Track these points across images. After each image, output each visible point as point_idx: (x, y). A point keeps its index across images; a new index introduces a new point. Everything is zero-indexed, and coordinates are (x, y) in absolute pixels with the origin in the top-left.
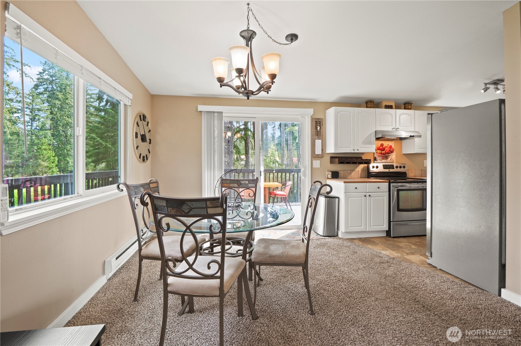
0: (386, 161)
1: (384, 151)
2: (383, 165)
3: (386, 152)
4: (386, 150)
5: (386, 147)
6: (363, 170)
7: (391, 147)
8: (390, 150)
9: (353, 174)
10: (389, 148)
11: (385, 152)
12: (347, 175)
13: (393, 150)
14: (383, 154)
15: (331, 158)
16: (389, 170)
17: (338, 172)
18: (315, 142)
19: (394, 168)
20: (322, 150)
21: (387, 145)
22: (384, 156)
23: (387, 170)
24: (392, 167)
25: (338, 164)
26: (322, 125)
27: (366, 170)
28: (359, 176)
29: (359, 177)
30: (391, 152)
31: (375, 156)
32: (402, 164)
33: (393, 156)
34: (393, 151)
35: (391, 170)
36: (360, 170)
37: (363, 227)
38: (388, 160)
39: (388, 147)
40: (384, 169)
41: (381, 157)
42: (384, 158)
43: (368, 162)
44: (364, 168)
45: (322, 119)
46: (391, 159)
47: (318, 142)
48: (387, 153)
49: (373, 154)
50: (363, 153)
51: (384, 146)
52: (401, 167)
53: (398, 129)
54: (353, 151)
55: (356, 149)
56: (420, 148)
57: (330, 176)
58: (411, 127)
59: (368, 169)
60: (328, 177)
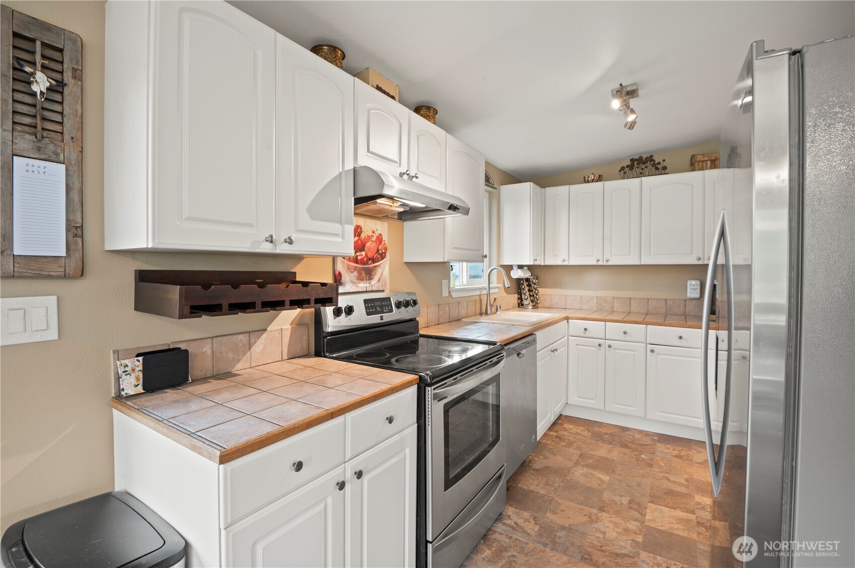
0: (368, 285)
1: (363, 253)
2: (366, 301)
3: (370, 255)
4: (369, 249)
5: (369, 238)
6: (299, 324)
7: (380, 239)
8: (378, 251)
9: (260, 345)
10: (376, 241)
11: (366, 255)
12: (231, 355)
13: (386, 249)
14: (362, 262)
15: (143, 277)
16: (382, 318)
17: (186, 351)
19: (391, 311)
20: (76, 230)
21: (370, 234)
22: (363, 268)
23: (375, 319)
24: (387, 305)
25: (182, 316)
27: (307, 325)
28: (285, 350)
29: (285, 357)
30: (381, 255)
31: (340, 267)
32: (408, 294)
33: (384, 269)
34: (385, 253)
35: (388, 317)
36: (288, 327)
38: (373, 282)
39: (374, 239)
40: (368, 314)
41: (355, 273)
42: (364, 274)
43: (306, 297)
44: (301, 317)
46: (379, 280)
48: (370, 259)
49: (331, 259)
50: (298, 258)
51: (363, 236)
52: (407, 304)
53: (417, 177)
54: (267, 248)
55: (280, 237)
56: (454, 248)
57: (131, 384)
58: (440, 180)
59: (318, 320)
60: (119, 390)
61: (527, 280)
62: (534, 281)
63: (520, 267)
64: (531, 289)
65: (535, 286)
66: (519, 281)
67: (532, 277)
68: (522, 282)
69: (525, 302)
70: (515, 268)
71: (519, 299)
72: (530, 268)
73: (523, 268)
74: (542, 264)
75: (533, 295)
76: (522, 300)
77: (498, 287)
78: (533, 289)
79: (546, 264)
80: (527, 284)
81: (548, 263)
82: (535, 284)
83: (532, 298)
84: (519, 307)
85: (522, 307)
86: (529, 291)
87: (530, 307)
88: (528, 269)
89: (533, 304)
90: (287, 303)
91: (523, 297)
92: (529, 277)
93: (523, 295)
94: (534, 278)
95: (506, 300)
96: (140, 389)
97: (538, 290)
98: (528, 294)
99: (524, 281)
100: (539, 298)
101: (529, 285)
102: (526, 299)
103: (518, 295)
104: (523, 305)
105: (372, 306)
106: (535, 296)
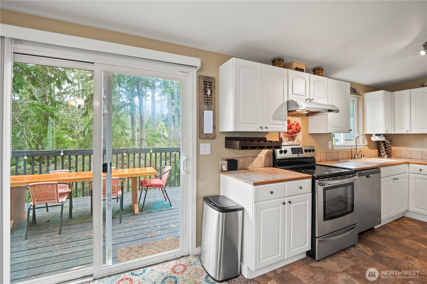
0: (293, 143)
1: (291, 130)
2: (292, 149)
3: (293, 131)
4: (293, 128)
5: (293, 124)
6: (267, 155)
7: (298, 124)
8: (297, 129)
9: (255, 161)
10: (296, 125)
11: (292, 131)
12: (247, 163)
13: (300, 128)
14: (290, 134)
15: (227, 139)
16: (298, 156)
17: (237, 160)
18: (203, 113)
19: (303, 153)
20: (214, 127)
21: (294, 122)
22: (291, 136)
23: (296, 156)
24: (301, 151)
25: (239, 149)
26: (214, 88)
27: (270, 156)
28: (263, 164)
29: (263, 166)
30: (298, 131)
31: (282, 136)
32: (311, 147)
33: (300, 136)
34: (300, 130)
35: (301, 155)
36: (264, 156)
37: (280, 254)
38: (295, 141)
39: (295, 124)
40: (293, 153)
41: (288, 138)
42: (291, 138)
43: (271, 146)
44: (268, 153)
45: (213, 79)
46: (297, 141)
47: (208, 115)
48: (293, 132)
49: (278, 133)
50: (267, 133)
51: (290, 123)
52: (310, 151)
53: (313, 100)
54: (260, 130)
55: (264, 127)
56: (333, 127)
57: (225, 168)
58: (325, 99)
59: (274, 154)
60: (222, 169)
61: (384, 142)
62: (388, 142)
63: (377, 135)
64: (386, 147)
65: (389, 145)
66: (378, 143)
67: (387, 140)
68: (380, 143)
69: (382, 154)
70: (374, 136)
71: (378, 152)
72: (385, 135)
73: (380, 136)
74: (393, 133)
75: (388, 151)
76: (380, 153)
77: (364, 146)
78: (388, 147)
79: (395, 133)
80: (384, 144)
81: (397, 132)
82: (389, 144)
83: (387, 152)
84: (378, 156)
85: (381, 156)
86: (385, 148)
87: (386, 157)
88: (383, 136)
89: (388, 155)
90: (266, 147)
91: (381, 151)
92: (385, 140)
93: (381, 150)
94: (388, 141)
95: (369, 152)
96: (227, 169)
97: (391, 148)
98: (384, 149)
99: (382, 142)
100: (392, 152)
101: (385, 145)
102: (383, 152)
103: (378, 150)
104: (381, 155)
105: (294, 151)
106: (389, 151)
